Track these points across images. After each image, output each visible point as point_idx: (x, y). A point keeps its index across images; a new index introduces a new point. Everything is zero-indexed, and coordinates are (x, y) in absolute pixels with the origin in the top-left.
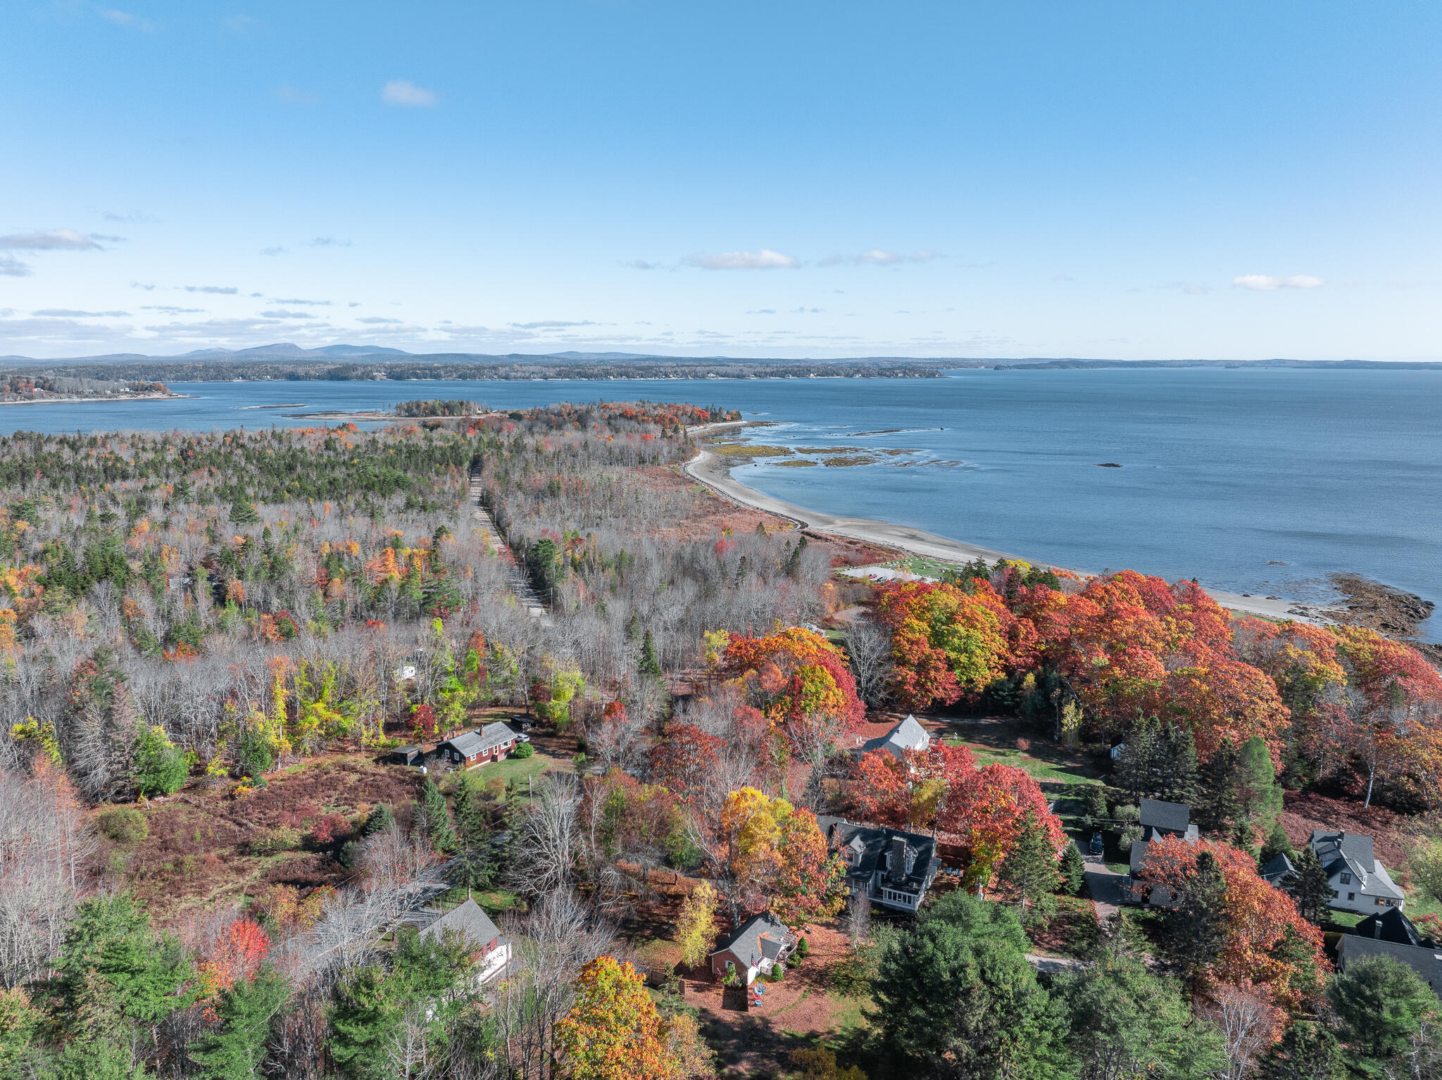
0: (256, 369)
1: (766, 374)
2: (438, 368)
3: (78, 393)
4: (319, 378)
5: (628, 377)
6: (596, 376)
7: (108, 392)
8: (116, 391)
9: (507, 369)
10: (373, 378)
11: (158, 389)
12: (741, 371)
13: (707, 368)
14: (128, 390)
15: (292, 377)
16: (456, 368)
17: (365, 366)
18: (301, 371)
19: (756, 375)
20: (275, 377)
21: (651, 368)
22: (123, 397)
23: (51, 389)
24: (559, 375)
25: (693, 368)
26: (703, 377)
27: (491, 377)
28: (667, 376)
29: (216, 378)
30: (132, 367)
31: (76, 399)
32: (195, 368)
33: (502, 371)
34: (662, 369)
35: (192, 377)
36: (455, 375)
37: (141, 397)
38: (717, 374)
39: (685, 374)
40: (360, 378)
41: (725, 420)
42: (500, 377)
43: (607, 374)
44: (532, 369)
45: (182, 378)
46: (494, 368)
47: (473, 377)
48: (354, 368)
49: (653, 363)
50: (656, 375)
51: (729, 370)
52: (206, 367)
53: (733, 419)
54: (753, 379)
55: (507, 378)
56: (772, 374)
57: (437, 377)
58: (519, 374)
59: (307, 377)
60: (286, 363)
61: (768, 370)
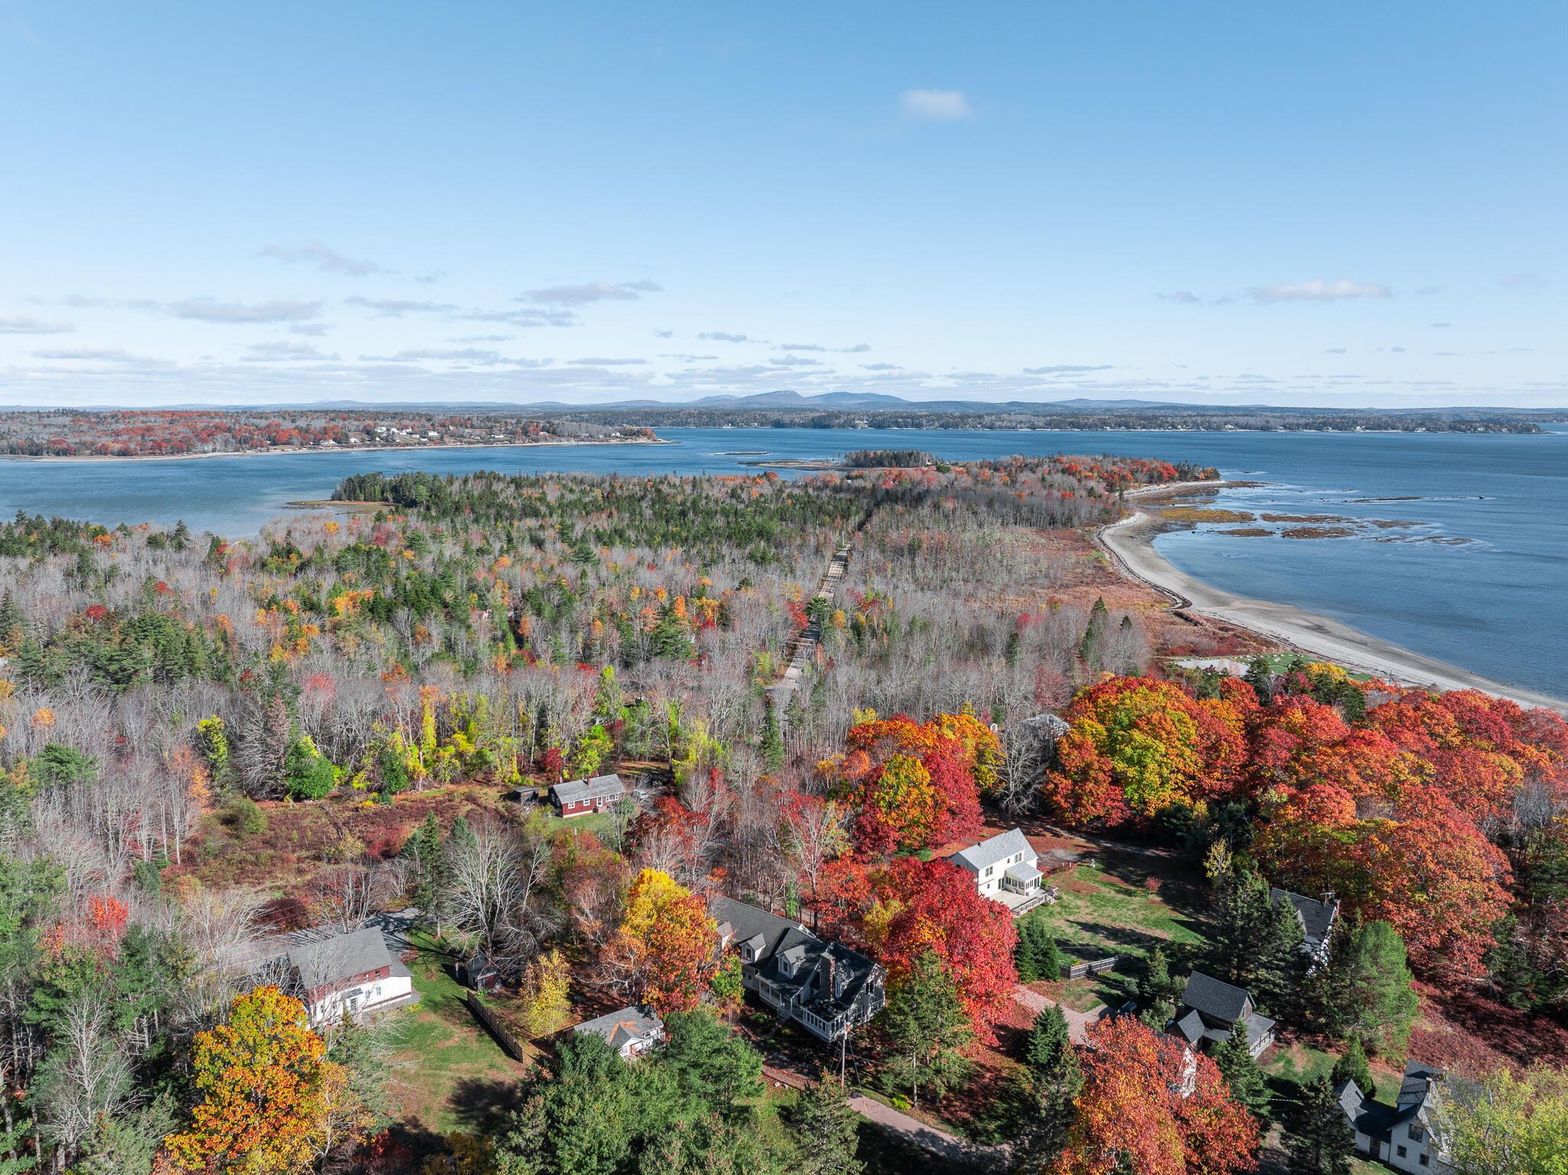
0: (745, 416)
1: (1298, 426)
2: (921, 417)
3: (576, 437)
4: (803, 426)
5: (1127, 427)
6: (1090, 427)
7: (601, 436)
8: (608, 436)
9: (994, 418)
10: (854, 427)
11: (645, 434)
12: (1267, 422)
13: (1225, 419)
14: (618, 434)
15: (778, 424)
16: (939, 417)
17: (849, 414)
18: (787, 419)
19: (1285, 427)
20: (762, 424)
21: (1156, 417)
22: (614, 442)
23: (554, 433)
24: (1049, 425)
25: (1207, 419)
26: (1219, 428)
27: (974, 427)
28: (1174, 426)
29: (707, 424)
30: (636, 413)
31: (573, 442)
32: (690, 415)
33: (987, 420)
34: (1169, 419)
35: (687, 423)
36: (936, 424)
37: (629, 441)
38: (1237, 425)
39: (1196, 425)
40: (842, 426)
41: (1197, 479)
42: (984, 426)
43: (1104, 424)
44: (1020, 418)
45: (678, 424)
46: (980, 417)
47: (956, 426)
48: (837, 416)
49: (1169, 412)
50: (1160, 426)
51: (1252, 421)
52: (700, 414)
53: (1207, 478)
54: (1281, 431)
55: (991, 427)
56: (1306, 426)
57: (919, 426)
58: (1005, 424)
59: (792, 425)
60: (772, 410)
61: (1302, 421)
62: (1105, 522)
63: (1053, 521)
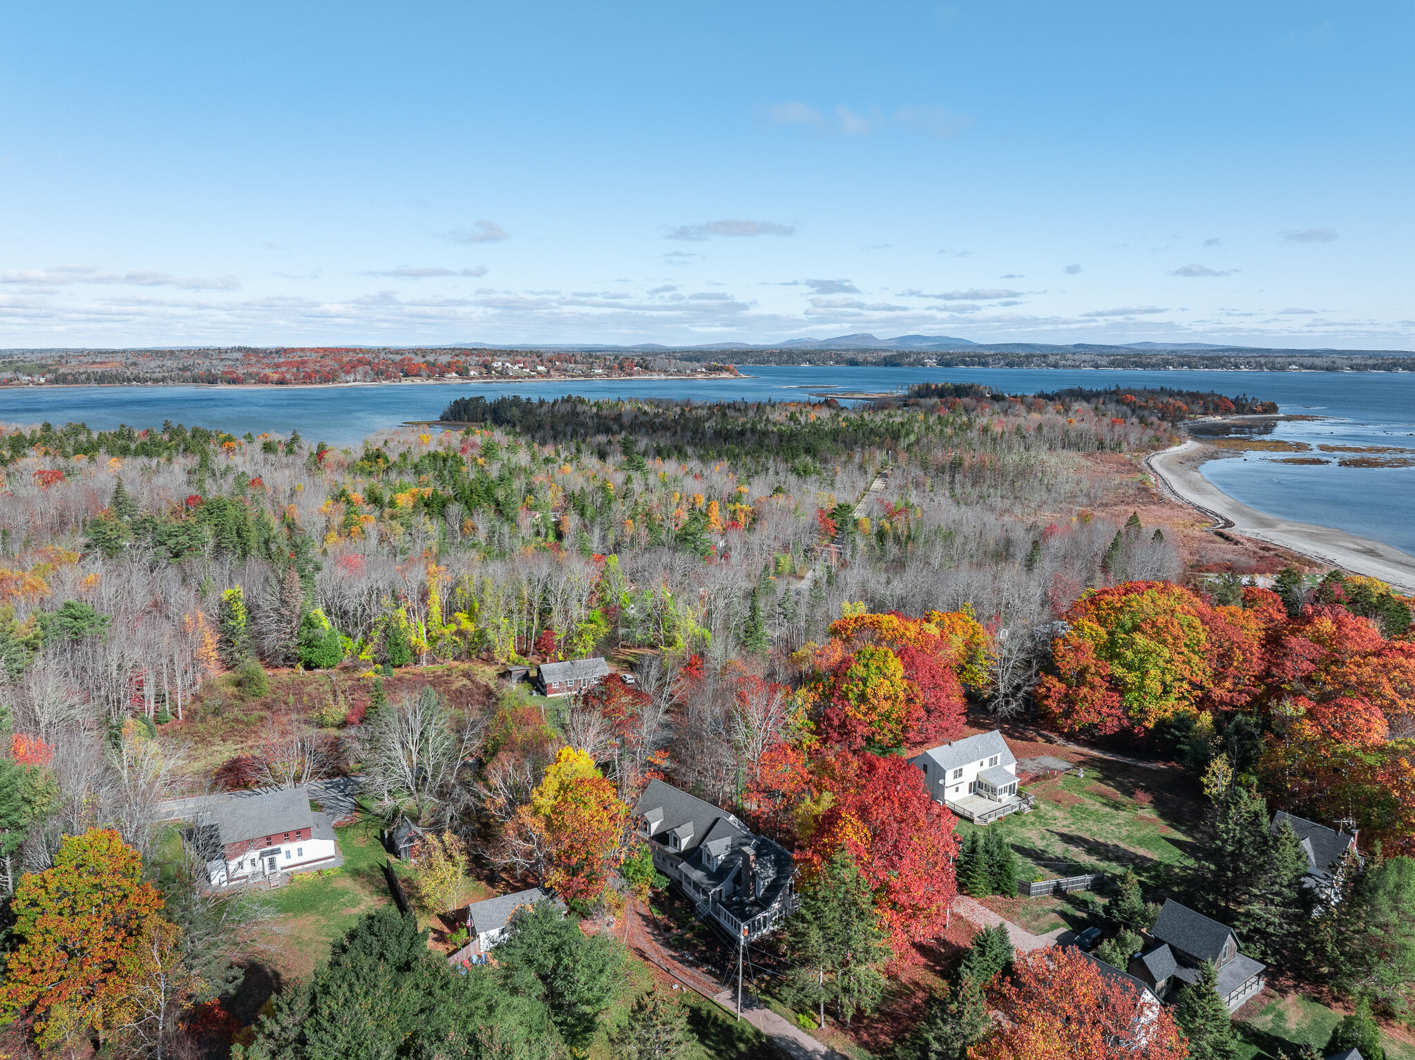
0: (822, 355)
1: (1366, 367)
2: (988, 356)
3: (666, 372)
4: (876, 364)
5: (1190, 367)
6: (1153, 366)
7: (688, 372)
8: (694, 371)
9: (1058, 357)
10: (924, 365)
11: (727, 370)
12: (1334, 362)
13: (1290, 360)
14: (704, 370)
15: (852, 363)
16: (1005, 356)
17: (919, 353)
18: (860, 358)
19: (1352, 368)
20: (837, 363)
21: (1220, 358)
22: (699, 376)
23: (646, 368)
24: (1112, 364)
25: (1271, 359)
26: (1283, 368)
27: (1039, 366)
28: (1237, 366)
29: (787, 362)
30: (723, 352)
31: (663, 377)
32: (772, 354)
33: (1051, 359)
34: (1232, 360)
35: (769, 362)
36: (1002, 363)
37: (713, 376)
38: (1302, 366)
39: (1260, 366)
40: (912, 364)
41: (1255, 412)
42: (1048, 365)
43: (1166, 363)
44: (1084, 357)
45: (760, 362)
46: (1045, 356)
47: (1020, 365)
48: (908, 355)
49: (1234, 354)
50: (1223, 366)
51: (1317, 361)
52: (781, 353)
53: (1265, 411)
54: (1348, 371)
55: (1055, 366)
56: (1374, 367)
57: (985, 364)
58: (1069, 363)
59: (865, 363)
60: (848, 350)
61: (1370, 362)
62: (1155, 448)
63: (1101, 446)
